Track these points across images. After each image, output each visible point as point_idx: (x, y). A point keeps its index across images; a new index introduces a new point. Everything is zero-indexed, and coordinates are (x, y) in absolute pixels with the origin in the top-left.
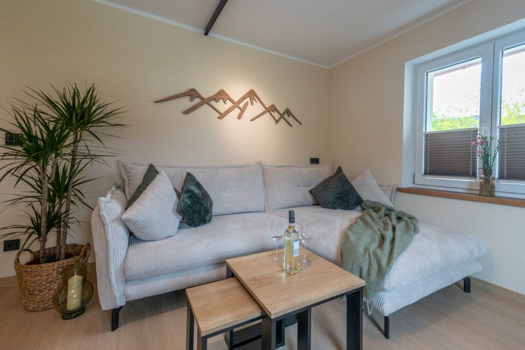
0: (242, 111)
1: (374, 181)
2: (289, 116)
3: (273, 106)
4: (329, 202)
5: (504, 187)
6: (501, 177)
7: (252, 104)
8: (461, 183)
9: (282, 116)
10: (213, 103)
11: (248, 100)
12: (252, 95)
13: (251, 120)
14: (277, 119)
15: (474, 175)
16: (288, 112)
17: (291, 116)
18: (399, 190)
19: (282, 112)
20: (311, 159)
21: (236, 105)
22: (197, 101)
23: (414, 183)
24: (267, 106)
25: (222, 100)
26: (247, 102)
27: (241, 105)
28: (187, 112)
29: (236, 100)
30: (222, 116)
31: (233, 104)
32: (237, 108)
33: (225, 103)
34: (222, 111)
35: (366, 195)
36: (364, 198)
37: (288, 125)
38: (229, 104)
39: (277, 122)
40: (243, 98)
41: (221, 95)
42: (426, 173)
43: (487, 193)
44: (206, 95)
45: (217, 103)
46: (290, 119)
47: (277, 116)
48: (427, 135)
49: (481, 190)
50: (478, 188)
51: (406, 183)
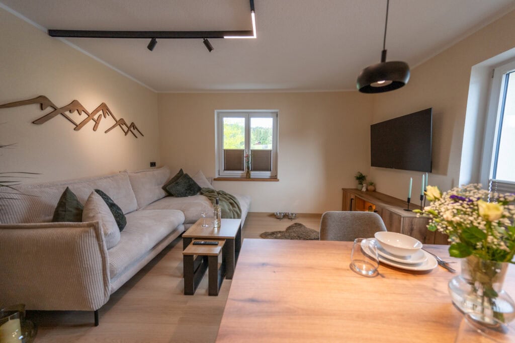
0: (97, 122)
1: (204, 176)
2: (134, 129)
3: (122, 119)
4: (182, 193)
5: (254, 174)
6: (252, 170)
7: (105, 117)
8: (238, 173)
9: (129, 128)
10: (67, 113)
11: (101, 112)
12: (104, 108)
13: (105, 132)
14: (126, 131)
15: (243, 170)
16: (133, 125)
17: (136, 130)
18: (215, 180)
19: (129, 125)
20: (151, 163)
21: (90, 116)
22: (49, 110)
23: (219, 175)
24: (118, 119)
25: (76, 112)
26: (100, 115)
27: (96, 117)
28: (38, 122)
29: (90, 111)
30: (78, 127)
31: (87, 116)
32: (92, 120)
33: (80, 114)
34: (78, 123)
35: (202, 186)
36: (202, 187)
37: (134, 137)
38: (84, 116)
39: (126, 134)
40: (96, 111)
41: (75, 106)
42: (225, 170)
43: (248, 178)
44: (59, 105)
45: (71, 114)
46: (135, 132)
47: (126, 129)
48: (225, 150)
49: (247, 176)
50: (245, 175)
51: (217, 176)
